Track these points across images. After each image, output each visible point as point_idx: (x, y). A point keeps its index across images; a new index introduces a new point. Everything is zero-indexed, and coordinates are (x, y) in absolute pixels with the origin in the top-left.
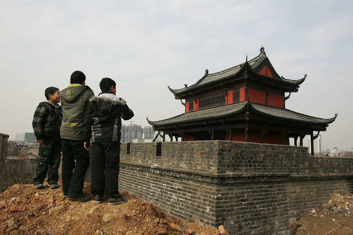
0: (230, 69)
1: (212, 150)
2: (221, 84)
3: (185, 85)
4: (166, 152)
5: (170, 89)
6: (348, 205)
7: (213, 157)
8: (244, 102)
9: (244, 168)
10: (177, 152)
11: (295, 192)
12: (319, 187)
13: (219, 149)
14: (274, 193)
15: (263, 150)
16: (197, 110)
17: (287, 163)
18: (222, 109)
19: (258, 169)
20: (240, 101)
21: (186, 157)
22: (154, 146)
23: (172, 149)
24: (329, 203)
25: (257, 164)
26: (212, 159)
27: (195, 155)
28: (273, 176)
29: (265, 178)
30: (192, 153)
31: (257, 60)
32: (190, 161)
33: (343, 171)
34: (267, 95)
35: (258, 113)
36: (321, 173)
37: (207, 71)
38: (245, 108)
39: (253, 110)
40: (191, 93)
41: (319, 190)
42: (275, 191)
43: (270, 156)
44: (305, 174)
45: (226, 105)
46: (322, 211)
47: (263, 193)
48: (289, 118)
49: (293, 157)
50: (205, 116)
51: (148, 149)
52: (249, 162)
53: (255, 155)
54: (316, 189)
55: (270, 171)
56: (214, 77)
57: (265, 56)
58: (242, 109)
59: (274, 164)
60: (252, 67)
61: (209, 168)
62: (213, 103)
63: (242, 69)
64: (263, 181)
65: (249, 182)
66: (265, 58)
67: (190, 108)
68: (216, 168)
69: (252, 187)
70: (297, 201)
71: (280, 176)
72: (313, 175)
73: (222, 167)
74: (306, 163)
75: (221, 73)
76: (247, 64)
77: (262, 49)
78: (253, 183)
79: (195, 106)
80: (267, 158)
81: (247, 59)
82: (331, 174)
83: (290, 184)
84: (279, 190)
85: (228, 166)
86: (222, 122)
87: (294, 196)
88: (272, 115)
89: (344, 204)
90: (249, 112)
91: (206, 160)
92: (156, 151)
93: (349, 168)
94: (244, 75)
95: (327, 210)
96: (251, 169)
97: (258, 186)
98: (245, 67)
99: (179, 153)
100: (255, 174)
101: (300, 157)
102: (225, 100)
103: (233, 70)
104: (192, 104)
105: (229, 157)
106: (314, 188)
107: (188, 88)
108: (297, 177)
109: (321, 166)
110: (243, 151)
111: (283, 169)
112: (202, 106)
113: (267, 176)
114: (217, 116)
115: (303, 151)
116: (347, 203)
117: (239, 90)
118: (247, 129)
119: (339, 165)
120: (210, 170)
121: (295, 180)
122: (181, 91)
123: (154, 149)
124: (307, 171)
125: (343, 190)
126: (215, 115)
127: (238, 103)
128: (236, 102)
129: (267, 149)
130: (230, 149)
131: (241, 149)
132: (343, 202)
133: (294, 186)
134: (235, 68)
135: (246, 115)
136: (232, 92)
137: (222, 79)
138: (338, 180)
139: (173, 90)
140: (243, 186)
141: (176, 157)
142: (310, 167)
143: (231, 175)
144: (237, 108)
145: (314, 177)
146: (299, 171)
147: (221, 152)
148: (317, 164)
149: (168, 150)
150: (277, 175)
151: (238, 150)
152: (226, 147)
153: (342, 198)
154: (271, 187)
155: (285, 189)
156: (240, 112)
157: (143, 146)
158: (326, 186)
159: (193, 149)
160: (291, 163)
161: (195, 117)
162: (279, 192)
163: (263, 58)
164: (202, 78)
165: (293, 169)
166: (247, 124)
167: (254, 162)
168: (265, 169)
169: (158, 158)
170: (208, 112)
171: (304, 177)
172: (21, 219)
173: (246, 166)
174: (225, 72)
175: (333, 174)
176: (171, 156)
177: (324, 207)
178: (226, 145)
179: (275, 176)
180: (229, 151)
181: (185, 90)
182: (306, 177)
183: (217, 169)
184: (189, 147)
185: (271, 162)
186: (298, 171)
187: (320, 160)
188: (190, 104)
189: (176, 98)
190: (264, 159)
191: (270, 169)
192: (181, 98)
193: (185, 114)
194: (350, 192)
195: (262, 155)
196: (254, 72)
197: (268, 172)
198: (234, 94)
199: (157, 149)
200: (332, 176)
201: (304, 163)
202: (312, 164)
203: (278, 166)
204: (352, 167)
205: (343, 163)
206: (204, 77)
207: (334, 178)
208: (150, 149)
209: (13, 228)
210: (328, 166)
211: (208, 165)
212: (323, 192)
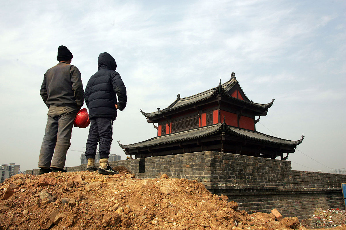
0: (202, 93)
1: (203, 161)
2: (195, 107)
3: (157, 108)
4: (150, 167)
5: (142, 112)
6: (331, 219)
7: (205, 168)
8: (218, 124)
9: (235, 180)
10: (163, 167)
11: (282, 206)
12: (302, 201)
13: (211, 160)
14: (264, 207)
15: (252, 163)
16: (170, 133)
17: (274, 176)
18: (196, 131)
19: (248, 181)
20: (214, 124)
21: (173, 171)
22: (137, 163)
23: (157, 164)
24: (313, 218)
25: (247, 177)
26: (204, 170)
27: (184, 168)
28: (263, 189)
29: (255, 191)
30: (180, 167)
31: (229, 84)
32: (179, 175)
33: (322, 186)
34: (239, 118)
35: (233, 133)
36: (304, 187)
37: (179, 96)
38: (220, 128)
39: (229, 130)
40: (164, 117)
41: (303, 204)
42: (264, 205)
43: (258, 168)
44: (290, 188)
45: (199, 128)
46: (309, 225)
47: (254, 207)
48: (262, 139)
49: (278, 170)
50: (179, 138)
51: (129, 166)
52: (240, 174)
53: (245, 168)
54: (300, 204)
55: (259, 184)
56: (186, 101)
57: (235, 80)
58: (218, 129)
59: (262, 177)
60: (225, 90)
61: (201, 181)
62: (186, 126)
63: (215, 92)
64: (253, 194)
65: (240, 195)
66: (236, 83)
67: (163, 132)
68: (209, 179)
69: (244, 201)
70: (285, 215)
71: (268, 189)
72: (297, 189)
73: (214, 178)
74: (290, 177)
75: (193, 97)
76: (220, 87)
77: (233, 74)
78: (244, 195)
79: (168, 129)
80: (255, 171)
81: (220, 82)
82: (312, 188)
83: (277, 197)
84: (268, 204)
85: (221, 178)
86: (198, 143)
87: (281, 210)
88: (246, 136)
89: (328, 218)
90: (224, 133)
91: (197, 172)
92: (138, 167)
93: (326, 183)
94: (218, 98)
95: (314, 224)
96: (242, 181)
97: (249, 199)
98: (218, 90)
99: (166, 167)
100: (246, 187)
101: (284, 171)
102: (198, 123)
103: (205, 95)
104: (165, 127)
105: (221, 168)
106: (299, 202)
107: (160, 111)
108: (283, 191)
109: (303, 181)
110: (233, 163)
111: (270, 182)
112: (175, 129)
113: (257, 189)
114: (192, 138)
115: (286, 165)
116: (331, 217)
117: (213, 113)
118: (223, 149)
119: (318, 180)
120: (202, 183)
121: (282, 193)
122: (154, 114)
123: (136, 166)
124: (291, 185)
125: (323, 205)
126: (190, 136)
127: (212, 125)
128: (210, 125)
129: (255, 162)
130: (221, 160)
131: (232, 161)
132: (326, 216)
133: (281, 200)
134: (206, 92)
135: (222, 136)
136: (206, 114)
137: (196, 102)
138: (318, 195)
139: (146, 113)
140: (234, 199)
141: (163, 172)
142: (294, 181)
143: (224, 186)
144: (212, 130)
145: (298, 191)
146: (285, 185)
147: (213, 163)
148: (300, 178)
149: (153, 165)
150: (266, 188)
151: (229, 161)
152: (218, 158)
153: (325, 212)
154: (260, 201)
155: (273, 203)
156: (216, 132)
157: (123, 163)
158: (309, 201)
159: (182, 162)
160: (277, 176)
161: (169, 140)
162: (268, 206)
163: (234, 82)
164: (174, 102)
165: (279, 183)
166: (223, 144)
167: (244, 174)
168: (254, 182)
169: (141, 175)
170: (182, 135)
171: (289, 191)
172: (54, 192)
173: (237, 178)
174: (197, 96)
175: (314, 188)
176: (156, 171)
177: (310, 221)
178: (218, 156)
179: (264, 189)
180: (221, 162)
181: (158, 113)
182: (291, 191)
183: (210, 181)
184: (178, 160)
185: (259, 175)
186: (283, 185)
187: (301, 174)
188: (163, 128)
189: (148, 122)
190: (253, 171)
191: (258, 182)
192: (154, 122)
193: (157, 137)
194: (329, 207)
195: (251, 167)
196: (227, 95)
197: (258, 184)
198: (207, 116)
199: (140, 166)
200: (313, 190)
201: (288, 177)
202: (295, 178)
203: (266, 179)
204: (329, 182)
205: (321, 178)
206: (176, 102)
207: (315, 192)
208: (131, 166)
209: (49, 200)
210: (309, 180)
211: (199, 177)
212: (306, 206)
